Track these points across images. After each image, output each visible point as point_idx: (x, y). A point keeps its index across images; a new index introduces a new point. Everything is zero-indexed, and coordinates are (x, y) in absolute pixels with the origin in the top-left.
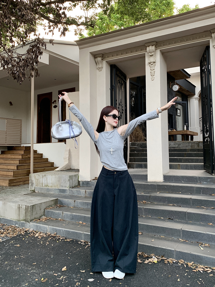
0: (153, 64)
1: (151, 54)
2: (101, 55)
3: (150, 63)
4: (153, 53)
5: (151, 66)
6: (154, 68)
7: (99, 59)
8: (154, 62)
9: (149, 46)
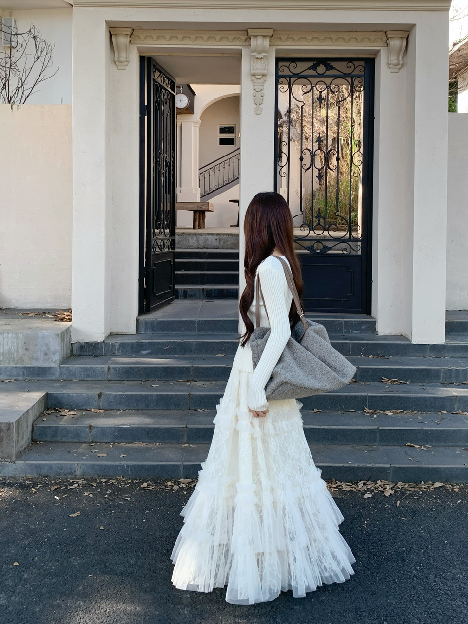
0: (260, 79)
1: (260, 56)
2: (129, 32)
3: (254, 75)
4: (264, 54)
5: (256, 80)
6: (261, 87)
7: (123, 40)
8: (264, 75)
9: (256, 36)
